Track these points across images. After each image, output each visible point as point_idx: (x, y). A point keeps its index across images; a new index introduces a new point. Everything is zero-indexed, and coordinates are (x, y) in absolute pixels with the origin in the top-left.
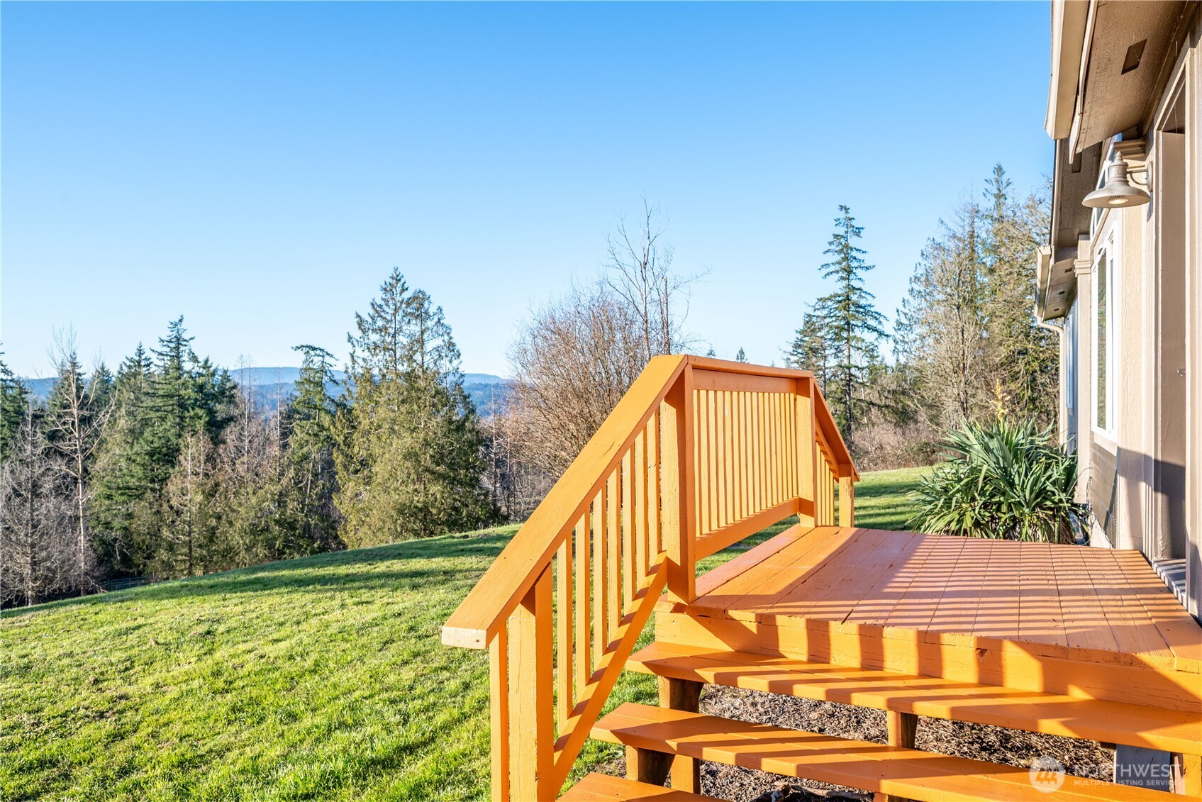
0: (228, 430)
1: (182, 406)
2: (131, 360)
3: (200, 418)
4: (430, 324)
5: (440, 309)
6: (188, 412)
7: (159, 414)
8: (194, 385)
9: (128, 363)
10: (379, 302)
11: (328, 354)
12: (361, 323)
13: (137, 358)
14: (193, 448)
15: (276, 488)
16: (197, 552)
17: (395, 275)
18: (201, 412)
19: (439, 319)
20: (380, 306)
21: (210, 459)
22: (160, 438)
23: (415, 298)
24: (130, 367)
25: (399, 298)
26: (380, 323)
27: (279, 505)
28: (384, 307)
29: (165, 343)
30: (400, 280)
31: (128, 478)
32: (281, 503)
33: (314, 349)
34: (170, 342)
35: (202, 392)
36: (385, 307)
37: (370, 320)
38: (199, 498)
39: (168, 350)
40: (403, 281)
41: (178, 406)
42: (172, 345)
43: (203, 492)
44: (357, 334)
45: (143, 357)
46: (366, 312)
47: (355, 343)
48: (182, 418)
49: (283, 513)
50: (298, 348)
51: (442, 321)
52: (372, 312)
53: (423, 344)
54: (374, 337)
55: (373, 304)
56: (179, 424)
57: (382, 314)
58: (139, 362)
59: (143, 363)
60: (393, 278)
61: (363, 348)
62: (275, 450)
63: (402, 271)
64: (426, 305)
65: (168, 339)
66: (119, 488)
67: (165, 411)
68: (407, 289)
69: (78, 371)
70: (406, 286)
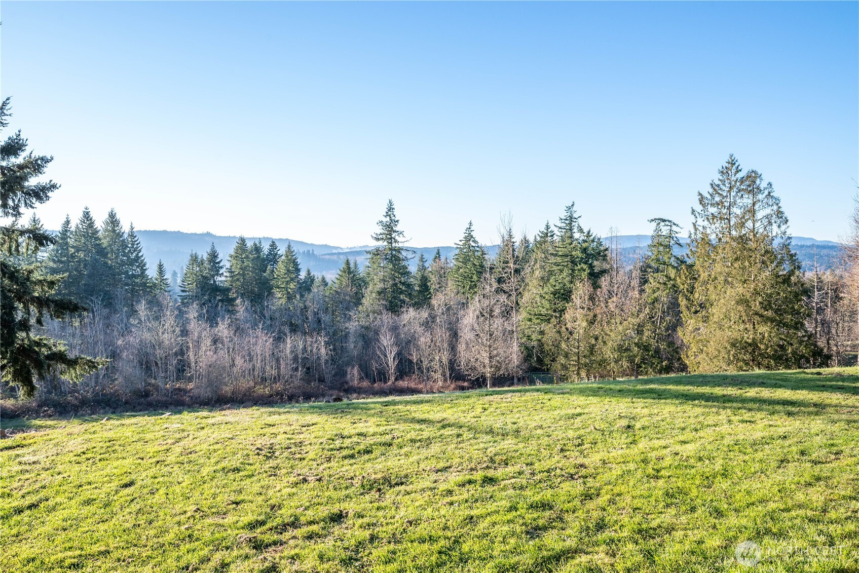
0: (603, 279)
1: (573, 262)
2: (542, 233)
3: (584, 270)
4: (760, 197)
5: (770, 184)
6: (577, 266)
7: (559, 268)
8: (580, 248)
9: (540, 235)
10: (717, 182)
11: (675, 224)
12: (702, 200)
13: (546, 231)
14: (581, 290)
15: (635, 321)
16: (583, 361)
17: (730, 160)
18: (585, 267)
19: (769, 193)
20: (718, 186)
21: (592, 298)
22: (559, 283)
23: (748, 177)
24: (541, 237)
25: (734, 178)
26: (717, 199)
27: (638, 333)
28: (721, 186)
29: (563, 221)
30: (734, 164)
31: (541, 308)
32: (640, 332)
33: (664, 221)
34: (566, 220)
35: (585, 253)
36: (724, 188)
37: (709, 197)
38: (585, 324)
39: (565, 225)
40: (737, 164)
41: (571, 262)
42: (567, 222)
43: (587, 321)
44: (699, 208)
45: (549, 230)
46: (706, 191)
47: (697, 215)
48: (573, 270)
49: (640, 339)
50: (652, 220)
51: (772, 194)
52: (711, 191)
53: (754, 213)
54: (713, 210)
55: (712, 185)
56: (571, 274)
57: (719, 191)
58: (547, 234)
59: (549, 235)
60: (728, 163)
61: (703, 219)
62: (636, 294)
63: (736, 156)
64: (758, 182)
65: (564, 218)
66: (535, 315)
67: (563, 266)
68: (740, 170)
69: (512, 240)
70: (740, 168)
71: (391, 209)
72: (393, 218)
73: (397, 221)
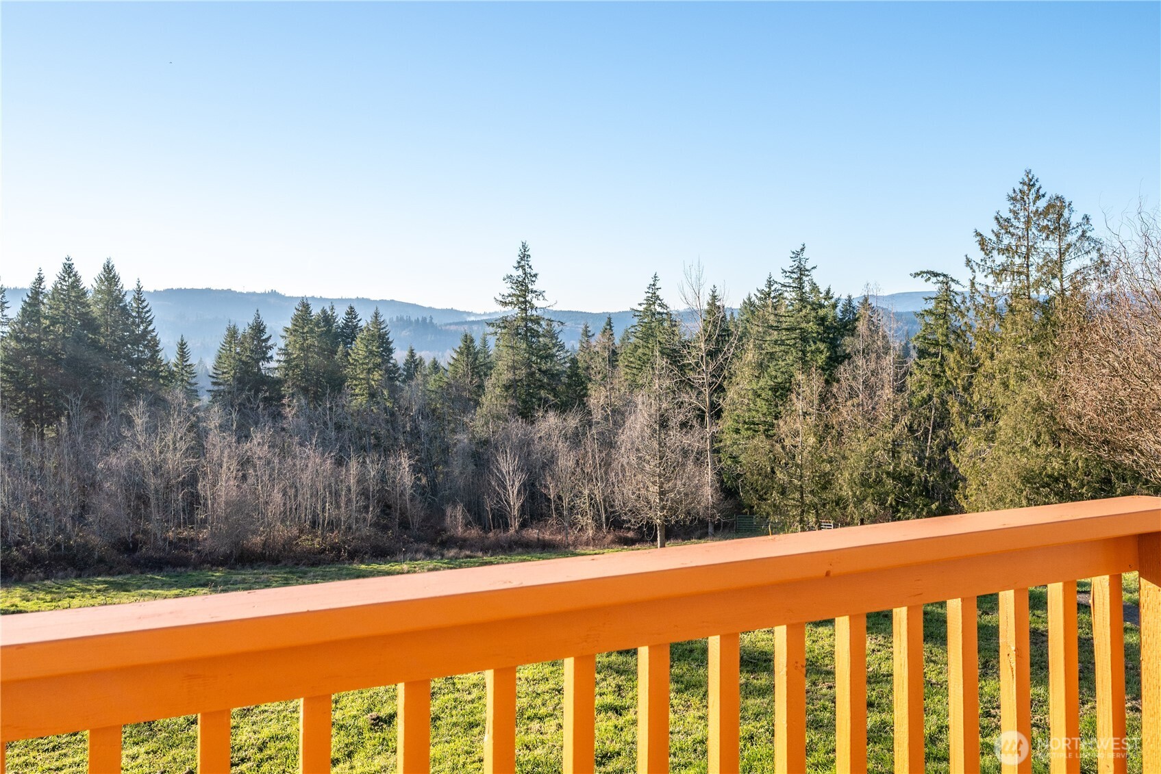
0: (842, 368)
1: (804, 340)
2: (761, 292)
3: (821, 352)
4: (1071, 238)
5: (1086, 218)
6: (810, 346)
7: (783, 348)
8: (815, 317)
9: (759, 295)
10: (1006, 214)
11: (953, 280)
12: (983, 243)
13: (767, 290)
14: (809, 385)
15: (889, 436)
16: (809, 498)
17: (1026, 180)
18: (822, 346)
19: (1084, 232)
20: (1008, 220)
21: (823, 399)
22: (782, 372)
23: (1050, 206)
24: (760, 299)
25: (1032, 208)
26: (1006, 240)
27: (893, 456)
28: (1013, 220)
29: (788, 274)
30: (1034, 185)
31: (754, 413)
32: (895, 453)
33: (936, 275)
34: (792, 272)
35: (823, 325)
36: (1015, 223)
37: (994, 238)
38: (812, 440)
39: (791, 281)
40: (1037, 186)
41: (801, 339)
42: (795, 276)
43: (815, 435)
44: (977, 255)
45: (773, 288)
46: (989, 228)
47: (975, 267)
48: (804, 352)
49: (897, 465)
50: (917, 274)
51: (1088, 234)
52: (996, 227)
53: (1061, 266)
54: (1000, 259)
55: (997, 219)
56: (801, 359)
57: (1012, 230)
58: (769, 294)
59: (772, 295)
60: (1023, 183)
61: (985, 273)
62: (887, 393)
63: (1036, 173)
64: (1066, 213)
65: (790, 269)
66: (745, 422)
67: (788, 345)
68: (1044, 196)
69: (718, 304)
70: (1041, 192)
71: (524, 256)
72: (528, 270)
73: (535, 276)
